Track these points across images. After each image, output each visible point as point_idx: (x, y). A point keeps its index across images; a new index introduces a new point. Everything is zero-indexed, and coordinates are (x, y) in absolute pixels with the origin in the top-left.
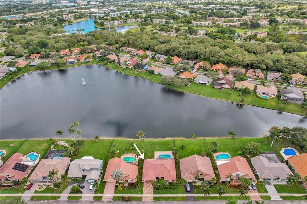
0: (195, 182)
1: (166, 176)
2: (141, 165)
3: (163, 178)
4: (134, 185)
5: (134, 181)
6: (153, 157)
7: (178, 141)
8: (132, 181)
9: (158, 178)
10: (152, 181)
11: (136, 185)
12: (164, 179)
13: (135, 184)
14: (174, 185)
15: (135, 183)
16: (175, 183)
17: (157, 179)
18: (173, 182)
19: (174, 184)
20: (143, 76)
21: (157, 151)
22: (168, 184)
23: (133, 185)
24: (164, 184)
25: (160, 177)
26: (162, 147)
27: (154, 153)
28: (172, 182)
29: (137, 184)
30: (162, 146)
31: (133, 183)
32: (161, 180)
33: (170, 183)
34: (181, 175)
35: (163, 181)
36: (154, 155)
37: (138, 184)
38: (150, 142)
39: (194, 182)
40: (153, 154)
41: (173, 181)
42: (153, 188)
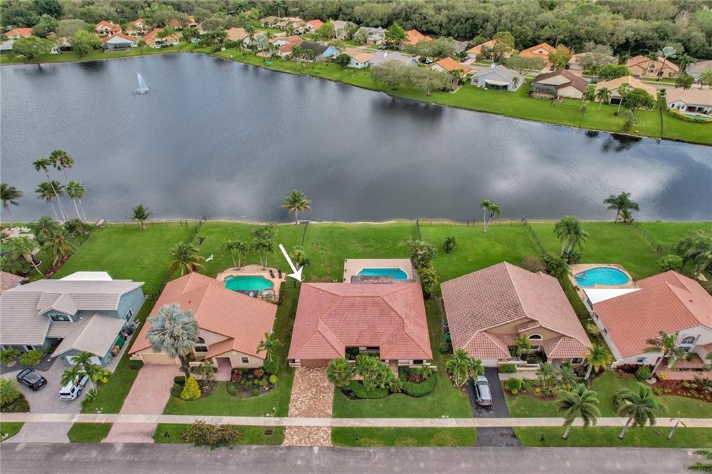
0: (510, 370)
1: (390, 342)
2: (288, 303)
3: (374, 350)
4: (255, 377)
5: (255, 363)
6: (337, 276)
7: (431, 230)
8: (245, 361)
9: (354, 348)
10: (328, 360)
11: (261, 379)
12: (379, 355)
13: (257, 372)
14: (422, 380)
15: (260, 368)
16: (426, 369)
17: (352, 352)
18: (419, 367)
19: (421, 376)
20: (319, 73)
21: (356, 257)
22: (395, 374)
23: (251, 376)
24: (380, 375)
25: (363, 344)
26: (371, 246)
27: (342, 264)
28: (411, 365)
29: (266, 373)
30: (372, 242)
31: (251, 370)
32: (368, 357)
33: (405, 372)
34: (449, 341)
35: (374, 360)
36: (342, 271)
37: (270, 375)
38: (330, 230)
39: (503, 366)
40: (338, 268)
41: (416, 362)
42: (333, 390)
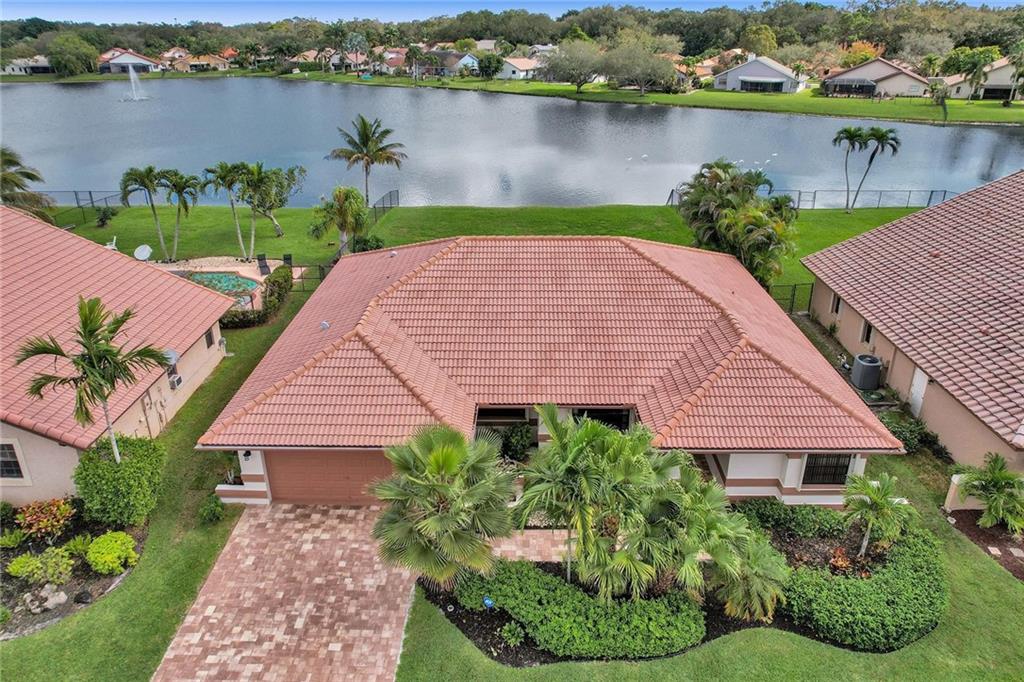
42: (406, 607)
